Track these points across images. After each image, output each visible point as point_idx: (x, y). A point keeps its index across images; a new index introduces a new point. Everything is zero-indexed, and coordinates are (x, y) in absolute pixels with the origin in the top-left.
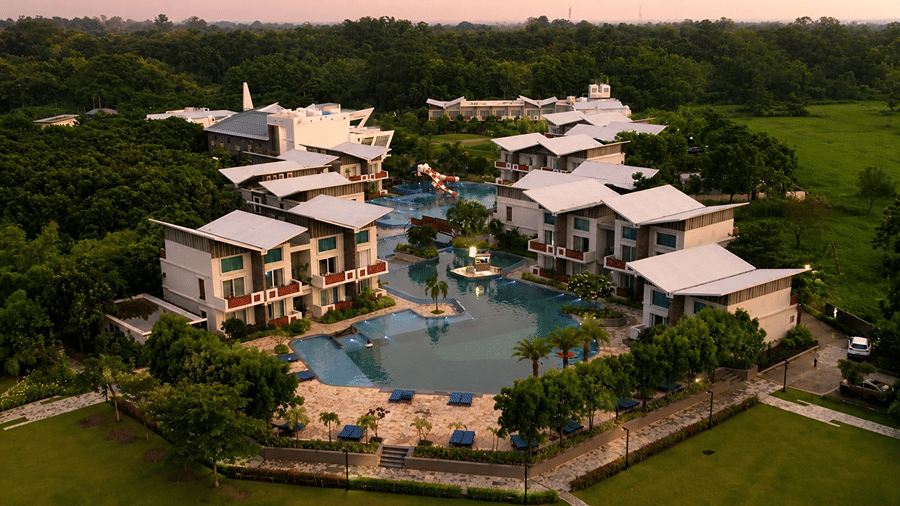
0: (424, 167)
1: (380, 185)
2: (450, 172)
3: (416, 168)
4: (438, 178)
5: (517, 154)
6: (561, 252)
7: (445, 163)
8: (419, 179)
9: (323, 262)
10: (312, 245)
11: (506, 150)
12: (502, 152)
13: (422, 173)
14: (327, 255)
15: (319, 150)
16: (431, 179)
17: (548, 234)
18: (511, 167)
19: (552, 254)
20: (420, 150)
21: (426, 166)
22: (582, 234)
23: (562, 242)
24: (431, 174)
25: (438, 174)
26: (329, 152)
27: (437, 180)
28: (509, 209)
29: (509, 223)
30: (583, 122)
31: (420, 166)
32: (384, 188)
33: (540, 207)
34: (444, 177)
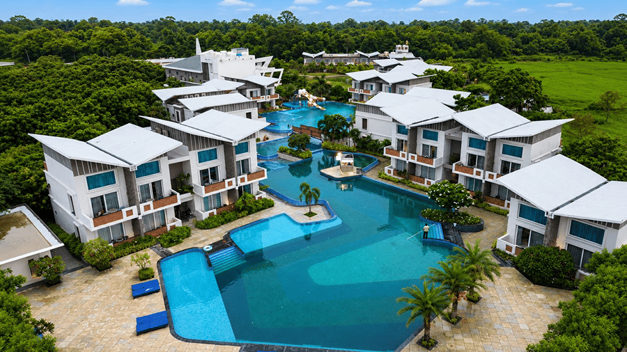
0: (302, 92)
1: (274, 102)
2: (319, 94)
3: (297, 92)
4: (312, 98)
5: (362, 82)
6: (413, 158)
7: (316, 89)
8: (299, 99)
9: (204, 172)
10: (192, 157)
11: (355, 80)
12: (353, 82)
13: (302, 95)
14: (208, 165)
15: (232, 80)
16: (306, 99)
17: (400, 142)
18: (358, 91)
19: (405, 159)
20: (300, 81)
21: (304, 90)
22: (430, 143)
23: (413, 150)
24: (307, 96)
25: (311, 96)
26: (238, 80)
27: (311, 100)
28: (365, 121)
29: (364, 131)
30: (399, 64)
31: (300, 91)
32: (276, 105)
33: (394, 120)
34: (316, 98)
